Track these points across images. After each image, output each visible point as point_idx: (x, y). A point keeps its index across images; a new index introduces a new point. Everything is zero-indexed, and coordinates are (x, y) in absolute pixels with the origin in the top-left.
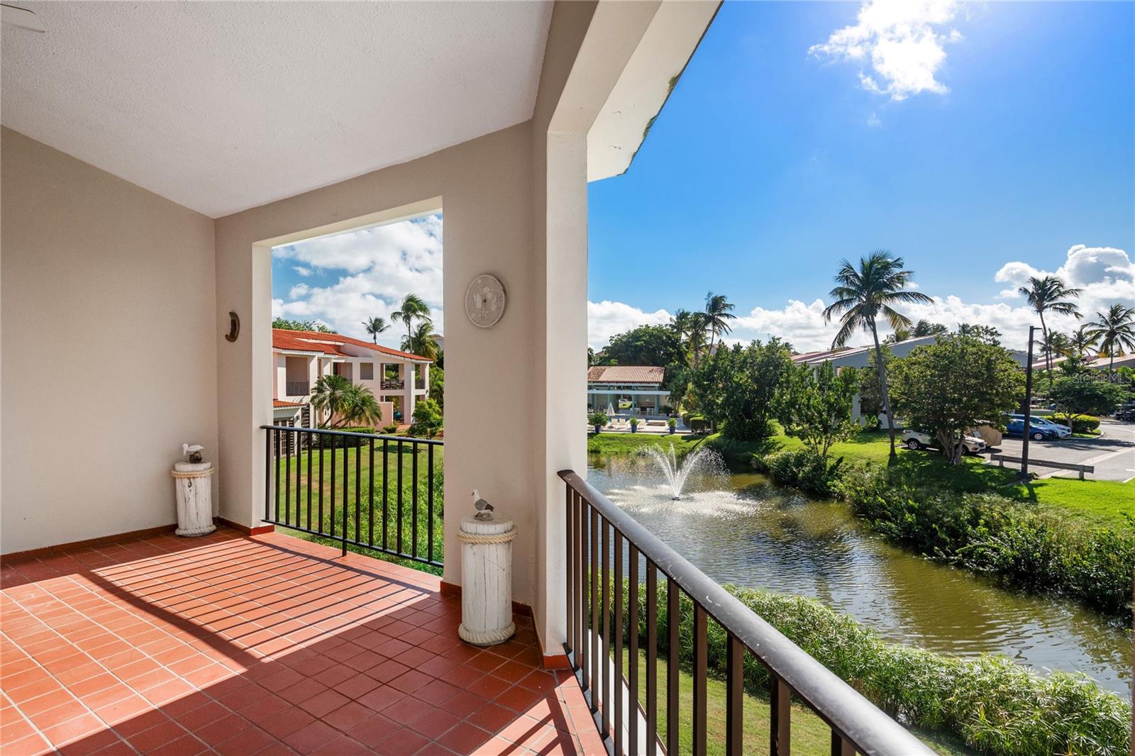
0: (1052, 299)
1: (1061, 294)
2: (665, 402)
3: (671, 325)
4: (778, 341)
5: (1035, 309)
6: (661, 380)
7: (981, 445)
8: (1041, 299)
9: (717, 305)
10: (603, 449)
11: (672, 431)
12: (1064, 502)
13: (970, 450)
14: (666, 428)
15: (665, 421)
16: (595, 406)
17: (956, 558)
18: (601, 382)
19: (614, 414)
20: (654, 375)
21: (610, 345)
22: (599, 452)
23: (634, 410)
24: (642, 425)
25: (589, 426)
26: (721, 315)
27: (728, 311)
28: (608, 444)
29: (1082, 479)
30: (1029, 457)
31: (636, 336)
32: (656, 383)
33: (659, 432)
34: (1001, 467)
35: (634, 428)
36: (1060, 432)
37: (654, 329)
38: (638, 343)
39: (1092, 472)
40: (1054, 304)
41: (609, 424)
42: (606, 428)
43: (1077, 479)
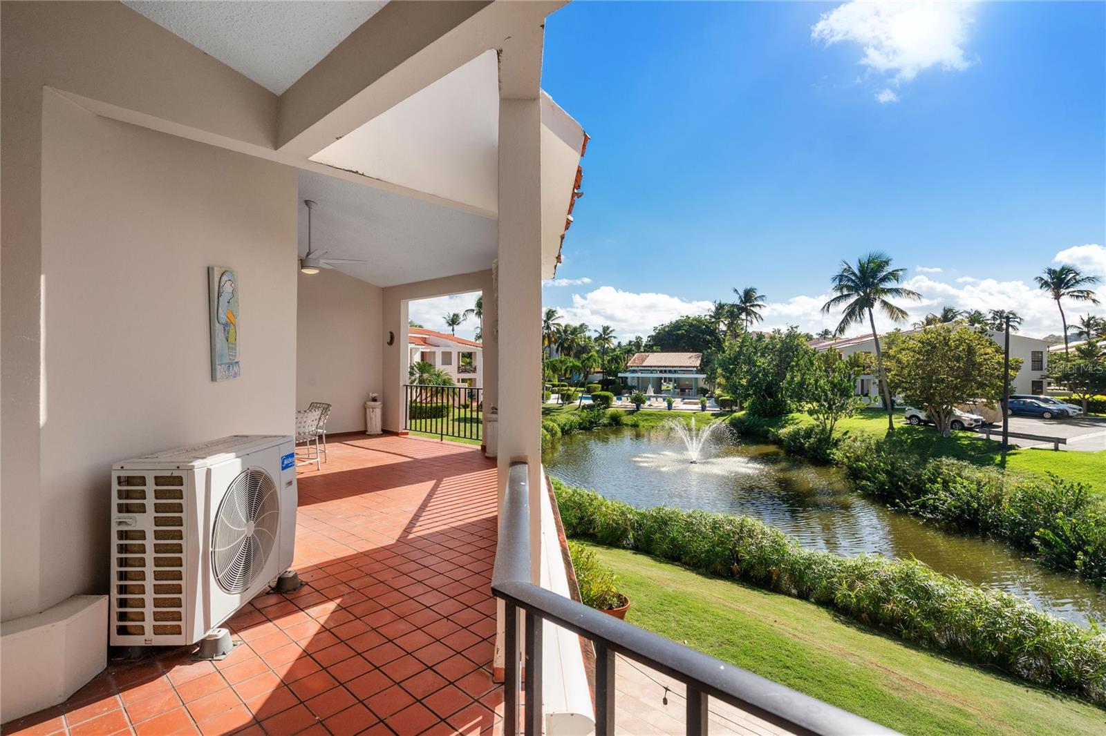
0: (1068, 287)
1: (1078, 282)
2: (702, 384)
3: (710, 315)
4: (795, 329)
5: (1053, 297)
6: (698, 365)
7: (976, 421)
8: (1058, 287)
9: (748, 296)
10: (641, 424)
11: (704, 408)
13: (966, 425)
14: (699, 406)
15: (699, 401)
16: (640, 387)
17: (914, 508)
18: (645, 367)
20: (689, 360)
21: (654, 334)
22: (638, 426)
23: (674, 391)
24: (678, 404)
25: (630, 404)
26: (753, 306)
27: (760, 303)
28: (646, 420)
29: (1056, 449)
30: (1009, 431)
31: (677, 326)
32: (694, 367)
33: (691, 410)
34: (988, 439)
35: (670, 407)
37: (695, 319)
38: (680, 332)
39: (1065, 443)
40: (1071, 292)
41: (648, 403)
42: (645, 406)
43: (1052, 450)
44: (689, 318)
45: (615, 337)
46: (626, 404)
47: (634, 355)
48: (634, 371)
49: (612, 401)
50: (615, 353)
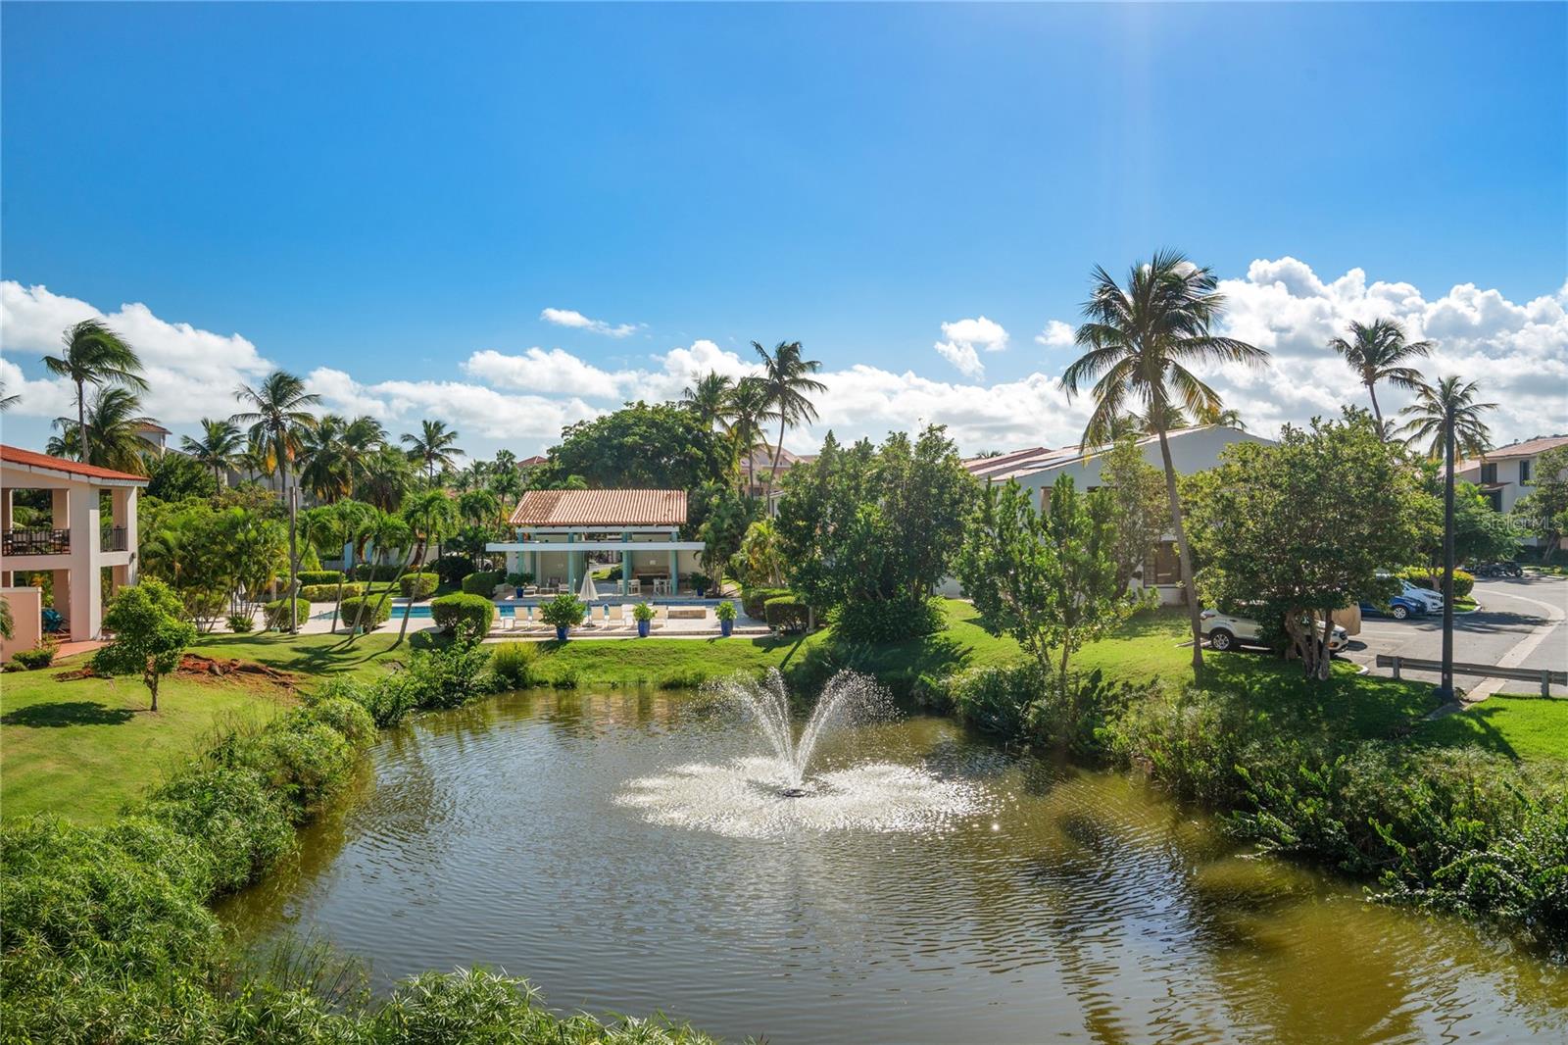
0: (1388, 361)
1: (1399, 354)
2: (693, 566)
3: (687, 403)
4: (939, 434)
5: (1362, 379)
6: (683, 517)
8: (1371, 362)
9: (787, 359)
10: (583, 678)
11: (727, 628)
12: (1554, 749)
14: (711, 620)
15: (703, 608)
16: (539, 578)
17: (1431, 892)
19: (595, 596)
20: (669, 506)
21: (562, 443)
22: (573, 686)
23: (627, 584)
24: (660, 617)
25: (543, 625)
26: (797, 382)
27: (809, 376)
28: (591, 666)
29: (1546, 696)
30: (1455, 660)
31: (619, 425)
32: (675, 524)
33: (698, 634)
34: (1397, 679)
35: (643, 626)
36: (1429, 602)
37: (656, 410)
38: (629, 440)
40: (1391, 370)
41: (587, 620)
42: (579, 629)
43: (1540, 698)
44: (644, 407)
45: (457, 451)
46: (529, 625)
47: (518, 496)
48: (528, 538)
49: (490, 619)
50: (470, 490)
